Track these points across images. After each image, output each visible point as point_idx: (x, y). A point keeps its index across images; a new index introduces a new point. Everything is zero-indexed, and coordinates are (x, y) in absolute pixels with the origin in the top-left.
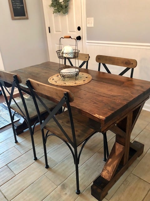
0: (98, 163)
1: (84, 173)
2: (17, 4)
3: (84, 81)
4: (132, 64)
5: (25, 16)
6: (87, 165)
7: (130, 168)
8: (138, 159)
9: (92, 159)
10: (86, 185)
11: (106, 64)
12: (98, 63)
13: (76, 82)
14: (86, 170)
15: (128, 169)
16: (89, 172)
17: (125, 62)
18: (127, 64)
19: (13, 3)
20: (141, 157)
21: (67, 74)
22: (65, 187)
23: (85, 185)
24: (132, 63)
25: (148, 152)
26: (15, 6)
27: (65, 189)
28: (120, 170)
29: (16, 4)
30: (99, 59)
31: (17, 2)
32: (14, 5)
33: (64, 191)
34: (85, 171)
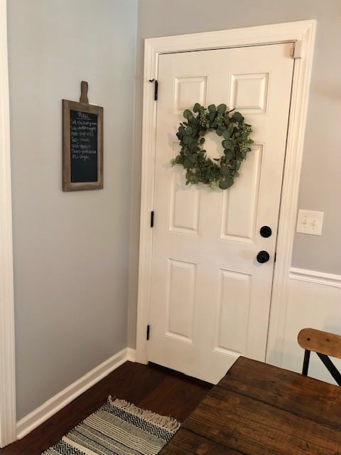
2: (82, 147)
5: (95, 179)
19: (73, 143)
26: (77, 152)
29: (79, 148)
31: (84, 143)
32: (75, 149)
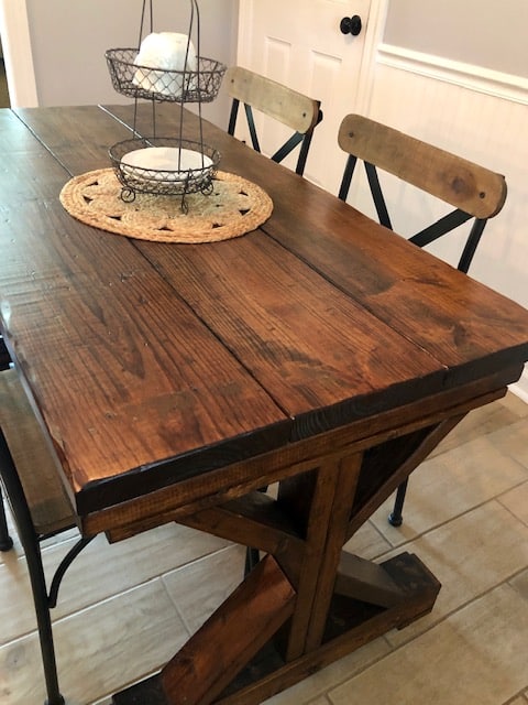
0: (209, 597)
1: (128, 625)
3: (216, 226)
4: (482, 195)
6: (161, 591)
7: (335, 671)
8: (394, 635)
9: (196, 569)
10: (106, 685)
11: (377, 168)
12: (346, 156)
13: (172, 224)
14: (144, 611)
15: (320, 673)
16: (150, 626)
17: (451, 181)
18: (458, 192)
20: (409, 630)
21: (146, 174)
22: (19, 663)
23: (101, 683)
24: (481, 188)
25: (450, 619)
27: (18, 669)
28: (262, 676)
30: (352, 135)
33: (6, 680)
34: (138, 612)
